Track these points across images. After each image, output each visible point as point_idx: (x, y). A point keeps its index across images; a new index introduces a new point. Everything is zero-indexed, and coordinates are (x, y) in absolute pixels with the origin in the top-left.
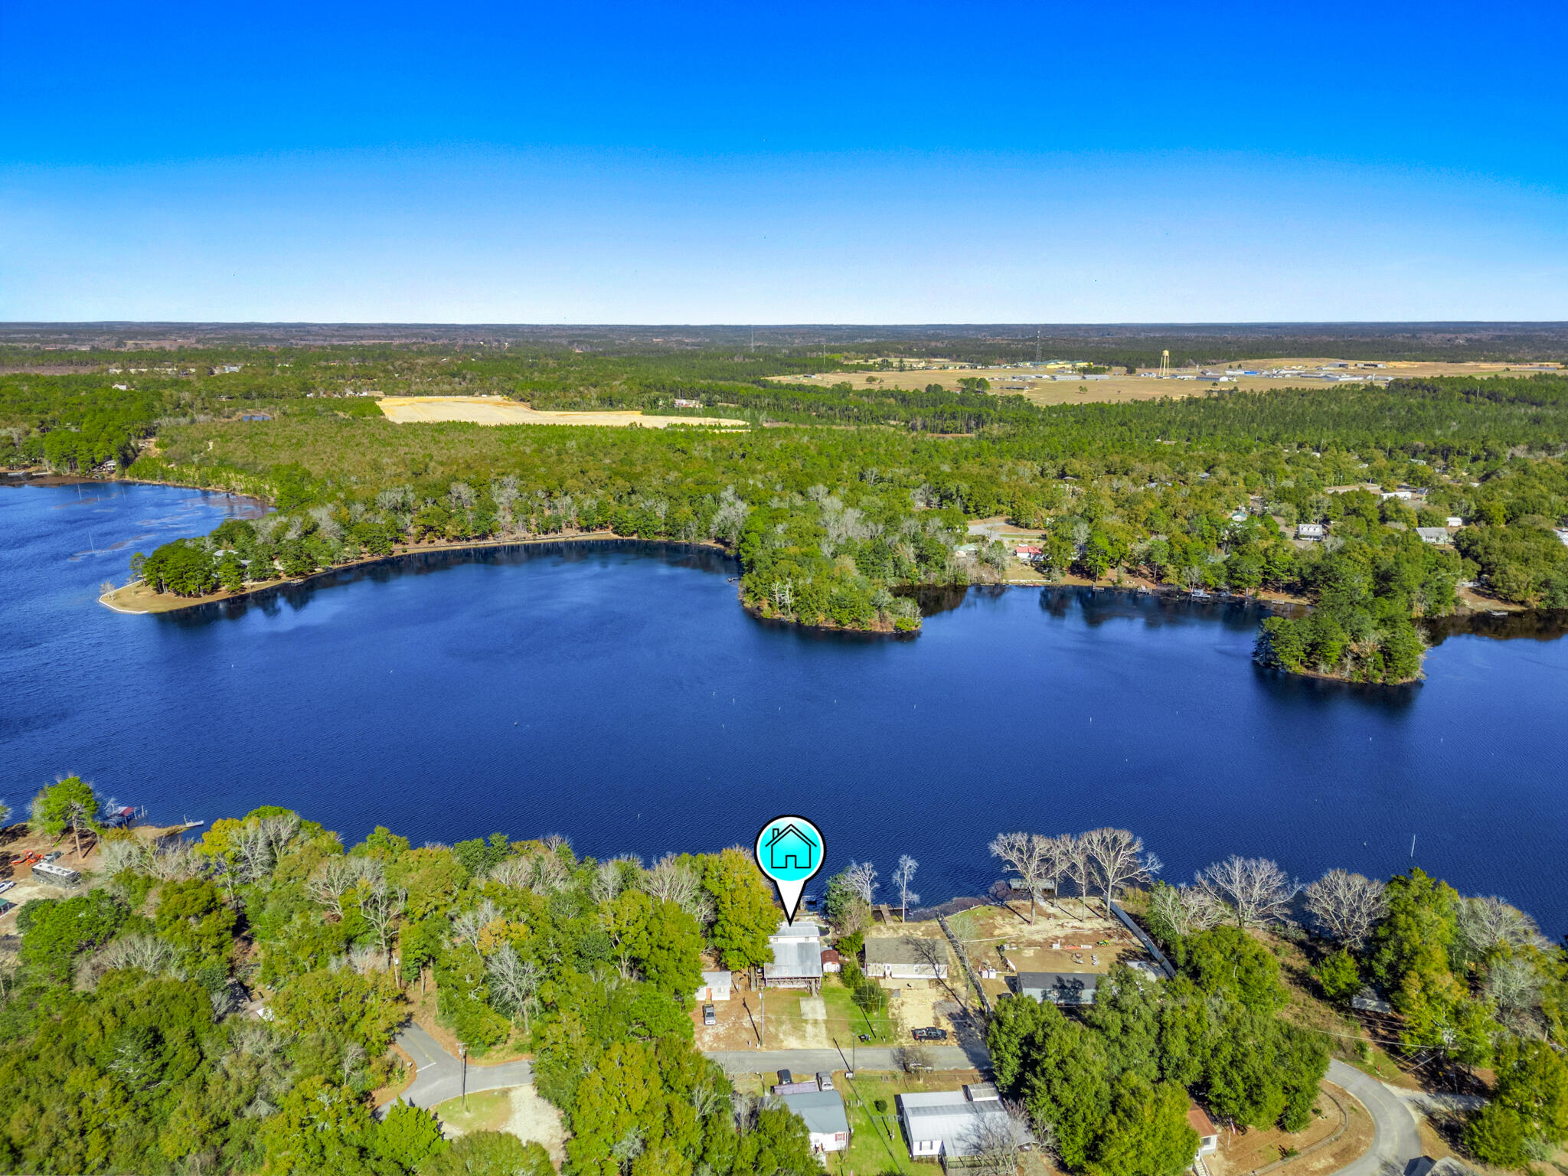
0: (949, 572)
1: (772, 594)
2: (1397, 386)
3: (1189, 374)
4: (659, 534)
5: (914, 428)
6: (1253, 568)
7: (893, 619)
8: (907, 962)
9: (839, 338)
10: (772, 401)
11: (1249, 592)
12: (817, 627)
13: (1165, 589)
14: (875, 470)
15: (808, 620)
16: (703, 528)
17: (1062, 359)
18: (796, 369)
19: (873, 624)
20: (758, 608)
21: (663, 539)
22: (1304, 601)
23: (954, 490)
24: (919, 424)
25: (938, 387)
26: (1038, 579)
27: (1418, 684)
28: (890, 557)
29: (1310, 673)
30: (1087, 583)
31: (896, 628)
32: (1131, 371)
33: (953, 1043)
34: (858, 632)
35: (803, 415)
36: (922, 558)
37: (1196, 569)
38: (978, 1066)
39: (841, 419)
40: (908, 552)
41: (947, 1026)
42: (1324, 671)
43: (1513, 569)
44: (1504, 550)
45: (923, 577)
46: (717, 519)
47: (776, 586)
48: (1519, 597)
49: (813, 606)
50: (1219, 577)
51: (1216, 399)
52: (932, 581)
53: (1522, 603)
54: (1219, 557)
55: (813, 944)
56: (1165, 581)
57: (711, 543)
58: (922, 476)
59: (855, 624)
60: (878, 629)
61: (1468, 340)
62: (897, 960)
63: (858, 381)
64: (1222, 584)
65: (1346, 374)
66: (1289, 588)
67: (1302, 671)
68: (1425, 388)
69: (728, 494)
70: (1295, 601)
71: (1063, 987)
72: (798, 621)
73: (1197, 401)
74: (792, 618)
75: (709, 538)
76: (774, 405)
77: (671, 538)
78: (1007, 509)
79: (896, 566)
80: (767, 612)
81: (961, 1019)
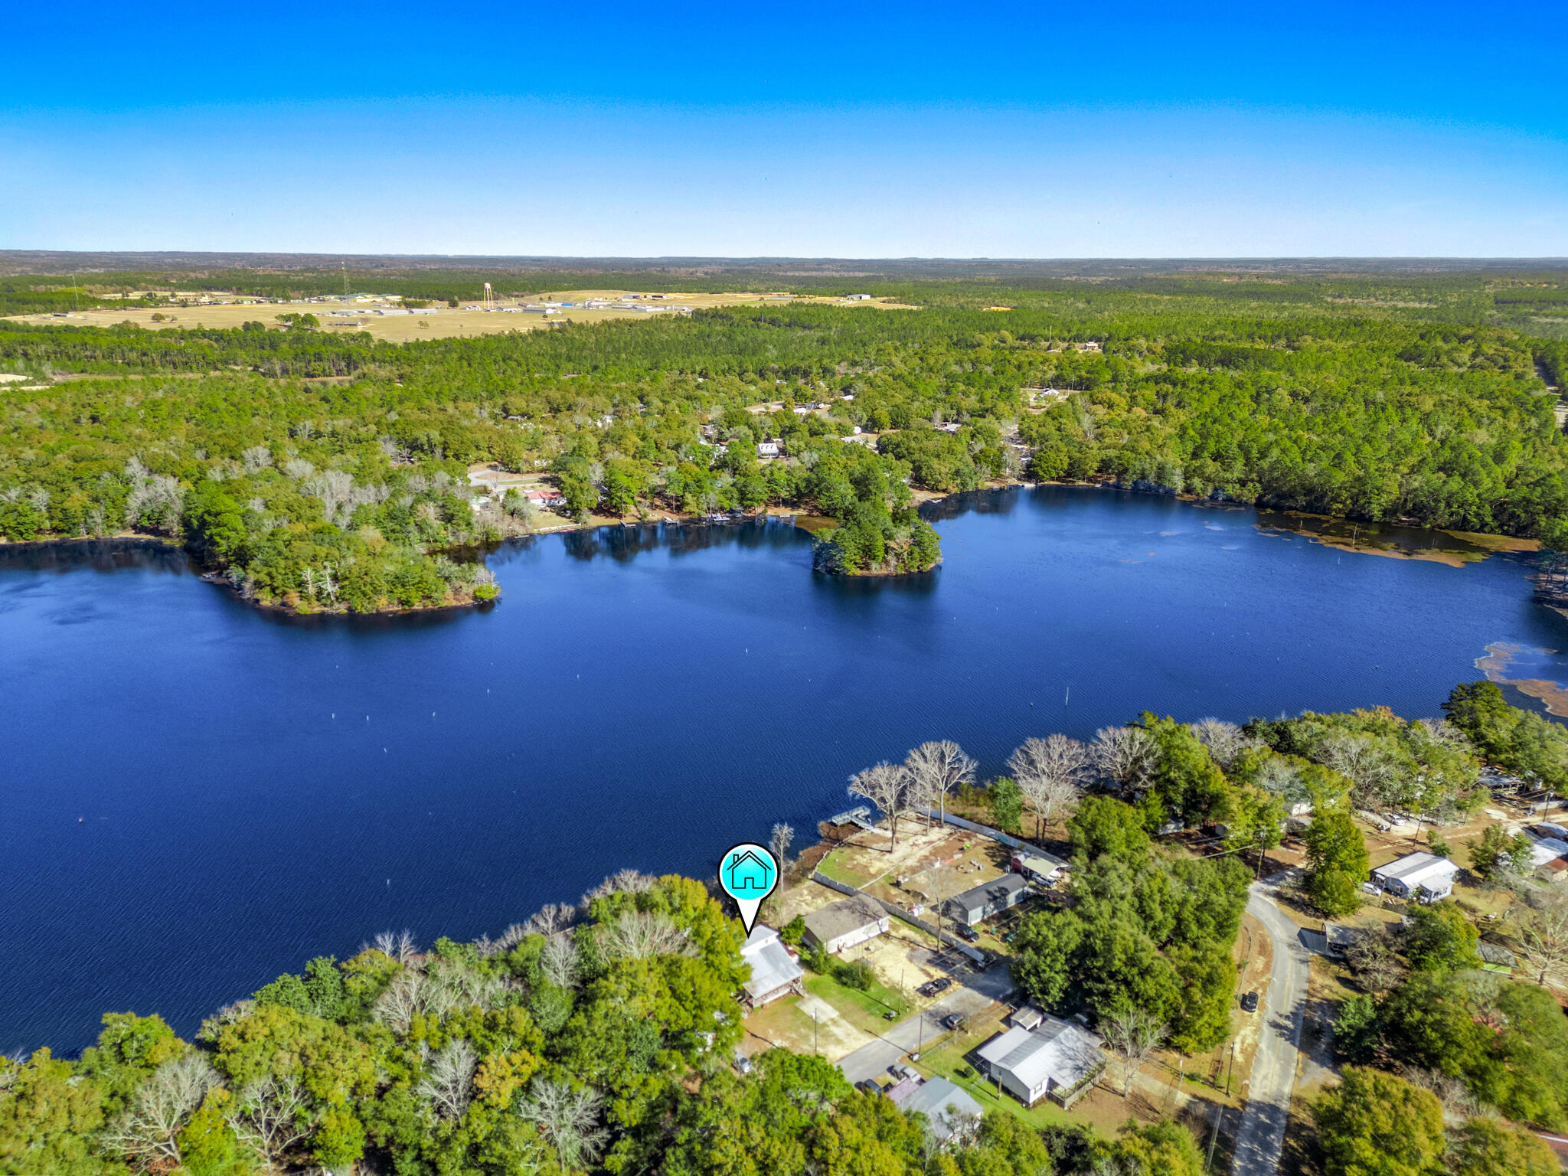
0: (478, 530)
1: (301, 584)
2: (699, 315)
3: (511, 305)
4: (39, 531)
5: (271, 374)
6: (759, 488)
7: (468, 589)
8: (855, 928)
9: (51, 268)
10: (51, 348)
11: (759, 510)
12: (379, 614)
13: (687, 517)
14: (309, 424)
15: (363, 607)
16: (115, 516)
17: (370, 292)
18: (38, 307)
19: (447, 599)
20: (283, 604)
21: (53, 538)
22: (801, 512)
23: (424, 439)
24: (278, 369)
25: (258, 326)
26: (565, 525)
27: (939, 567)
28: (411, 520)
29: (865, 572)
30: (615, 521)
31: (475, 598)
32: (453, 305)
33: (956, 985)
34: (433, 611)
35: (104, 363)
36: (448, 518)
37: (711, 495)
38: (995, 997)
39: (163, 366)
40: (430, 512)
41: (939, 974)
42: (876, 569)
43: (935, 463)
44: (921, 449)
45: (451, 539)
46: (133, 502)
47: (308, 574)
48: (943, 486)
49: (368, 589)
50: (730, 499)
51: (559, 331)
52: (462, 541)
53: (944, 491)
54: (726, 479)
55: (773, 945)
56: (687, 509)
57: (130, 534)
58: (373, 428)
59: (428, 603)
60: (454, 603)
61: (706, 273)
62: (847, 930)
63: (142, 318)
64: (736, 505)
65: (646, 307)
66: (786, 503)
67: (858, 572)
68: (721, 317)
69: (135, 468)
70: (796, 513)
71: (995, 898)
72: (349, 609)
73: (543, 333)
74: (342, 609)
75: (124, 528)
76: (55, 353)
77: (65, 535)
78: (485, 455)
79: (421, 530)
80: (302, 607)
81: (938, 960)
